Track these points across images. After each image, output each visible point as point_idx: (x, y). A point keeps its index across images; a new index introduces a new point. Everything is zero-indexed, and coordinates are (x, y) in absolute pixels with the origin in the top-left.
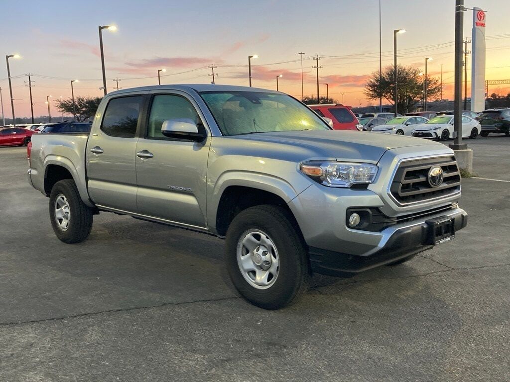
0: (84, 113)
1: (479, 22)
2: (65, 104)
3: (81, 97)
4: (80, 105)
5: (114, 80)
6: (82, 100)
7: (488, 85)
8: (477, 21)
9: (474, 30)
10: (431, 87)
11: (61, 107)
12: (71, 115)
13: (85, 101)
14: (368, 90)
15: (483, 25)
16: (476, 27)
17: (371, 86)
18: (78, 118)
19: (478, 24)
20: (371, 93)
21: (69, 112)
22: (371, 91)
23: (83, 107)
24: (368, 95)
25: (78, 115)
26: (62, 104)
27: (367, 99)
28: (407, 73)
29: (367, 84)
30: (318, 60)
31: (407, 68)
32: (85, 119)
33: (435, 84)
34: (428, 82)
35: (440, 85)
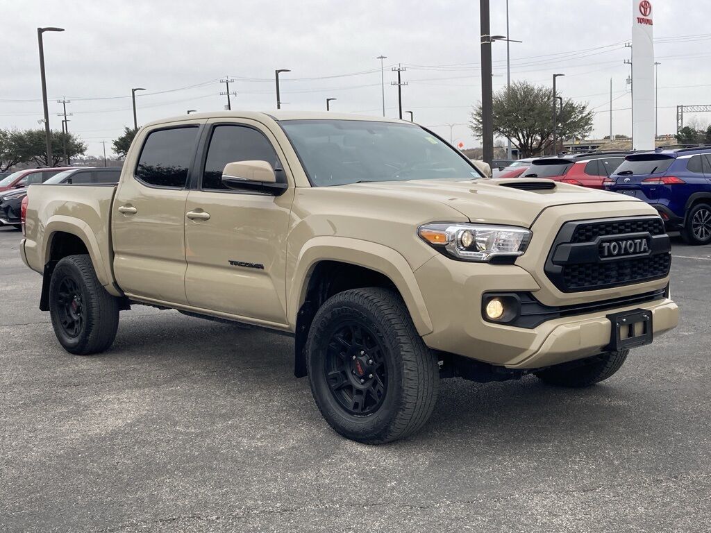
1: (643, 17)
5: (59, 102)
7: (682, 112)
8: (639, 15)
10: (576, 117)
13: (10, 136)
14: (476, 122)
15: (650, 22)
16: (638, 24)
17: (480, 116)
19: (641, 20)
20: (481, 125)
24: (476, 129)
28: (537, 96)
29: (475, 113)
30: (401, 72)
31: (536, 87)
32: (8, 167)
33: (581, 112)
34: (569, 109)
35: (589, 114)
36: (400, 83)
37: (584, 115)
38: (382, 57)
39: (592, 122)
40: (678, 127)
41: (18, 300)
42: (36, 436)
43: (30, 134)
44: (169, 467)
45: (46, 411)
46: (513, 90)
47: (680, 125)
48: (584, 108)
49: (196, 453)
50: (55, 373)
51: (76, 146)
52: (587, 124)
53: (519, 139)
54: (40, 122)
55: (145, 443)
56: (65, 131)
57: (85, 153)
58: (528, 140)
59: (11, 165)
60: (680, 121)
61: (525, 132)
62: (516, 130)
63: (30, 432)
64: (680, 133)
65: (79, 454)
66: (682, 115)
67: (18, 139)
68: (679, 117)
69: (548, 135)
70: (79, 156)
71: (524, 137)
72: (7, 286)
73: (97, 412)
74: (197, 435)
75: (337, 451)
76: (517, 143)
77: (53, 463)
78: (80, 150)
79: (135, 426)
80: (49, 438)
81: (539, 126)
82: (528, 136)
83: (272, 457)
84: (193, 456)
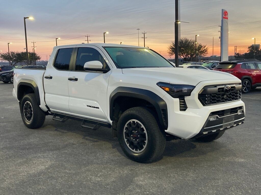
0: (15, 60)
1: (225, 17)
2: (4, 55)
3: (13, 52)
4: (12, 56)
5: (32, 42)
6: (14, 53)
8: (224, 16)
9: (222, 20)
10: (202, 49)
11: (2, 57)
12: (7, 61)
13: (15, 53)
14: (170, 51)
15: (227, 18)
16: (223, 19)
17: (171, 49)
18: (11, 63)
19: (224, 18)
20: (171, 52)
21: (6, 60)
22: (171, 51)
23: (14, 57)
24: (170, 53)
25: (11, 61)
26: (2, 55)
27: (169, 55)
28: (190, 42)
29: (169, 48)
30: (145, 34)
31: (189, 39)
32: (15, 64)
33: (204, 48)
34: (200, 47)
35: (207, 48)
36: (144, 37)
37: (205, 49)
38: (138, 29)
39: (208, 51)
40: (235, 53)
41: (12, 112)
42: (8, 174)
43: (22, 53)
44: (61, 191)
45: (14, 161)
46: (182, 40)
47: (235, 52)
48: (205, 46)
49: (73, 184)
50: (20, 143)
51: (37, 57)
52: (206, 51)
53: (184, 56)
54: (24, 49)
55: (52, 178)
56: (34, 52)
57: (40, 59)
58: (186, 57)
59: (16, 63)
60: (236, 51)
61: (186, 54)
62: (183, 54)
63: (6, 171)
64: (236, 55)
65: (24, 183)
66: (236, 49)
67: (18, 55)
68: (236, 50)
69: (193, 55)
70: (39, 60)
71: (185, 56)
72: (9, 106)
73: (34, 162)
74: (74, 174)
75: (132, 183)
76: (183, 58)
77: (13, 188)
78: (39, 58)
79: (49, 169)
80: (14, 175)
81: (190, 52)
82: (187, 55)
83: (104, 186)
84: (72, 185)
